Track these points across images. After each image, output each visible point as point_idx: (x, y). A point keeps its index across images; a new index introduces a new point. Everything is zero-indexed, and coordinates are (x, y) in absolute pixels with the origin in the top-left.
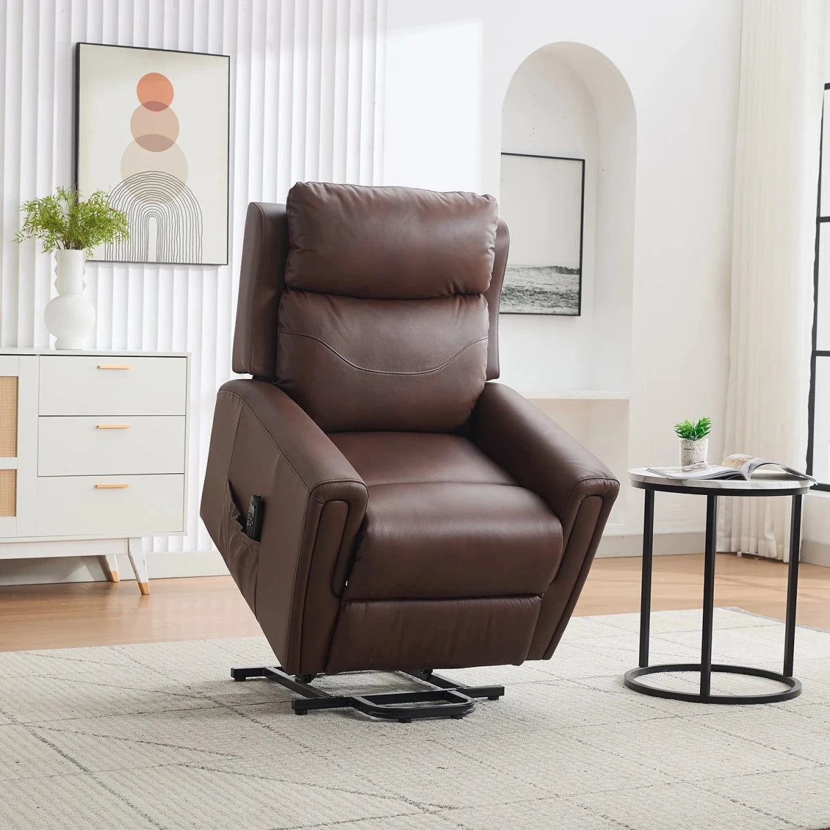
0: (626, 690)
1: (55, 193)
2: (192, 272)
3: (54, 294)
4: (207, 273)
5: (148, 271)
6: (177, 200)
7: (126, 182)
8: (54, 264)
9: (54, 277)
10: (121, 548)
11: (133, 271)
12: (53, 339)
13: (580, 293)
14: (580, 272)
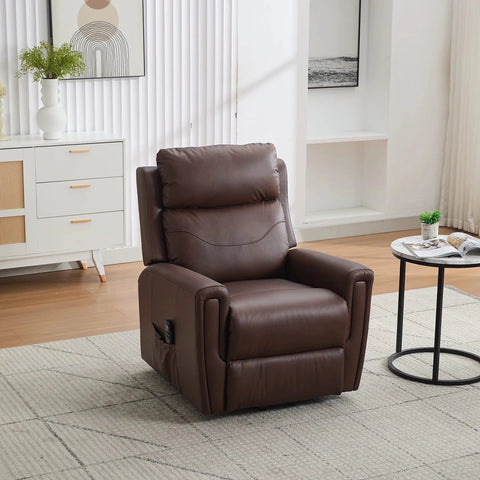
0: (389, 373)
1: (39, 45)
2: (123, 82)
3: (41, 105)
4: (132, 81)
5: (96, 83)
6: (113, 39)
7: (81, 29)
8: (40, 87)
9: (40, 95)
10: (88, 256)
11: (87, 83)
12: (42, 132)
13: (358, 72)
14: (358, 59)
